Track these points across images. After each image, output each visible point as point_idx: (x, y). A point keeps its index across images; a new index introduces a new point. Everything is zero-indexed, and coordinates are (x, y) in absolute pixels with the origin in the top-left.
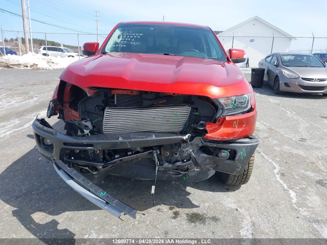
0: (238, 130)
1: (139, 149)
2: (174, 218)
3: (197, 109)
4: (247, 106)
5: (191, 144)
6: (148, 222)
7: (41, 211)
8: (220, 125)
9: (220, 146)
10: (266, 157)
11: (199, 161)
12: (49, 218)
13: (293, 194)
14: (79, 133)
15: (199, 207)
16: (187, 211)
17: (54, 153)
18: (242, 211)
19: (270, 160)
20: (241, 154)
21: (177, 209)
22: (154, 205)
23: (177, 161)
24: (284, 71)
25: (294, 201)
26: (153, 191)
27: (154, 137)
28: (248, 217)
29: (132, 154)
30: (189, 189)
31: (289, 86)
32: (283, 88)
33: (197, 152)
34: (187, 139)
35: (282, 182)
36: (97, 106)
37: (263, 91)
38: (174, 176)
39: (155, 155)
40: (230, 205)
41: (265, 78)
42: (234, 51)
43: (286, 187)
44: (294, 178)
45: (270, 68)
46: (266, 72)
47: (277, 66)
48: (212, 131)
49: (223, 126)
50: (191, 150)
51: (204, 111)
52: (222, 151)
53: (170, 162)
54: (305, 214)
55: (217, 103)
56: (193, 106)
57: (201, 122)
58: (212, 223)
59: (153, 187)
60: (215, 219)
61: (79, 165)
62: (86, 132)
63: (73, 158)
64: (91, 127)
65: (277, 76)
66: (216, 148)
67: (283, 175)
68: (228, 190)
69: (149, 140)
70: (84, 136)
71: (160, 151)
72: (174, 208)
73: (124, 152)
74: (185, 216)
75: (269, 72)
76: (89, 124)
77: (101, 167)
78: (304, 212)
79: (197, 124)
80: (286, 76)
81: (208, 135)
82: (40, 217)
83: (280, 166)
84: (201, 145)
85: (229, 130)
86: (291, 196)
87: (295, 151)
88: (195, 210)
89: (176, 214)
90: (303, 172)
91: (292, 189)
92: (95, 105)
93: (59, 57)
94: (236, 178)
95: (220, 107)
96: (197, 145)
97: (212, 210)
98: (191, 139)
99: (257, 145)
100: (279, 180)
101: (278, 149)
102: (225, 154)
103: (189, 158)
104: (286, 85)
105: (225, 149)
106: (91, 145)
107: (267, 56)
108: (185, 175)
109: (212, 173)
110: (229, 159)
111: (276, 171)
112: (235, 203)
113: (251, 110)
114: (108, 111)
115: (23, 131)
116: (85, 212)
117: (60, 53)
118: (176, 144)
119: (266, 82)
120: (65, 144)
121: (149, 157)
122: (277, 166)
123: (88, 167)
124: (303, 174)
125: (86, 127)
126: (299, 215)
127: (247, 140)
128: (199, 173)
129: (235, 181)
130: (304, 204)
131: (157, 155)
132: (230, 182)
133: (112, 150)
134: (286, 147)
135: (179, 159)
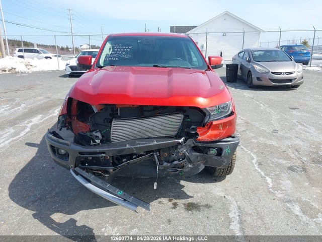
0: (223, 131)
1: (142, 153)
2: (174, 208)
3: (188, 116)
4: (228, 111)
5: (185, 145)
6: (153, 214)
7: (58, 212)
8: (209, 128)
9: (209, 145)
10: (245, 149)
11: (192, 159)
12: (68, 217)
13: (269, 180)
14: (92, 143)
15: (193, 197)
16: (184, 201)
17: (69, 161)
18: (229, 197)
19: (249, 152)
20: (226, 151)
21: (176, 201)
22: (156, 199)
23: (175, 160)
24: (255, 66)
25: (270, 186)
26: (155, 187)
27: (155, 143)
28: (234, 202)
29: (137, 157)
30: (182, 182)
31: (261, 81)
32: (255, 82)
33: (190, 152)
34: (182, 142)
35: (260, 170)
36: (105, 119)
37: (237, 85)
38: (173, 173)
39: (155, 156)
40: (218, 194)
41: (239, 73)
42: (213, 59)
43: (263, 174)
44: (270, 166)
45: (243, 63)
46: (239, 67)
47: (249, 61)
48: (202, 134)
49: (210, 129)
50: (185, 151)
51: (194, 117)
52: (211, 149)
53: (168, 162)
54: (279, 196)
55: (205, 111)
56: (185, 114)
57: (193, 127)
58: (206, 209)
59: (156, 184)
60: (208, 206)
61: (92, 170)
62: (98, 141)
63: (87, 164)
64: (100, 137)
65: (250, 71)
66: (205, 147)
67: (260, 164)
68: (216, 181)
69: (151, 146)
70: (95, 145)
71: (160, 153)
72: (172, 200)
73: (130, 156)
74: (183, 206)
75: (242, 66)
76: (99, 134)
77: (111, 171)
78: (279, 195)
79: (189, 128)
80: (258, 71)
81: (200, 137)
82: (59, 217)
83: (257, 156)
84: (193, 145)
85: (215, 132)
86: (268, 181)
87: (269, 142)
88: (190, 200)
89: (175, 205)
90: (276, 160)
91: (268, 175)
92: (104, 119)
93: (35, 59)
94: (222, 170)
95: (207, 114)
96: (189, 145)
97: (204, 199)
98: (185, 141)
99: (239, 143)
100: (257, 169)
101: (255, 141)
102: (213, 152)
103: (184, 157)
104: (258, 79)
105: (213, 148)
106: (103, 153)
107: (239, 52)
108: (181, 172)
109: (202, 167)
110: (217, 155)
111: (254, 161)
112: (222, 191)
113: (232, 113)
114: (114, 123)
115: (21, 139)
116: (98, 209)
117: (36, 54)
118: (173, 147)
119: (240, 76)
120: (80, 153)
121: (151, 158)
122: (255, 157)
123: (100, 171)
124: (277, 162)
125: (97, 137)
126: (275, 197)
127: (230, 139)
128: (192, 169)
129: (221, 173)
130: (279, 188)
131: (157, 156)
132: (217, 174)
133: (120, 156)
134: (261, 139)
135: (176, 159)
